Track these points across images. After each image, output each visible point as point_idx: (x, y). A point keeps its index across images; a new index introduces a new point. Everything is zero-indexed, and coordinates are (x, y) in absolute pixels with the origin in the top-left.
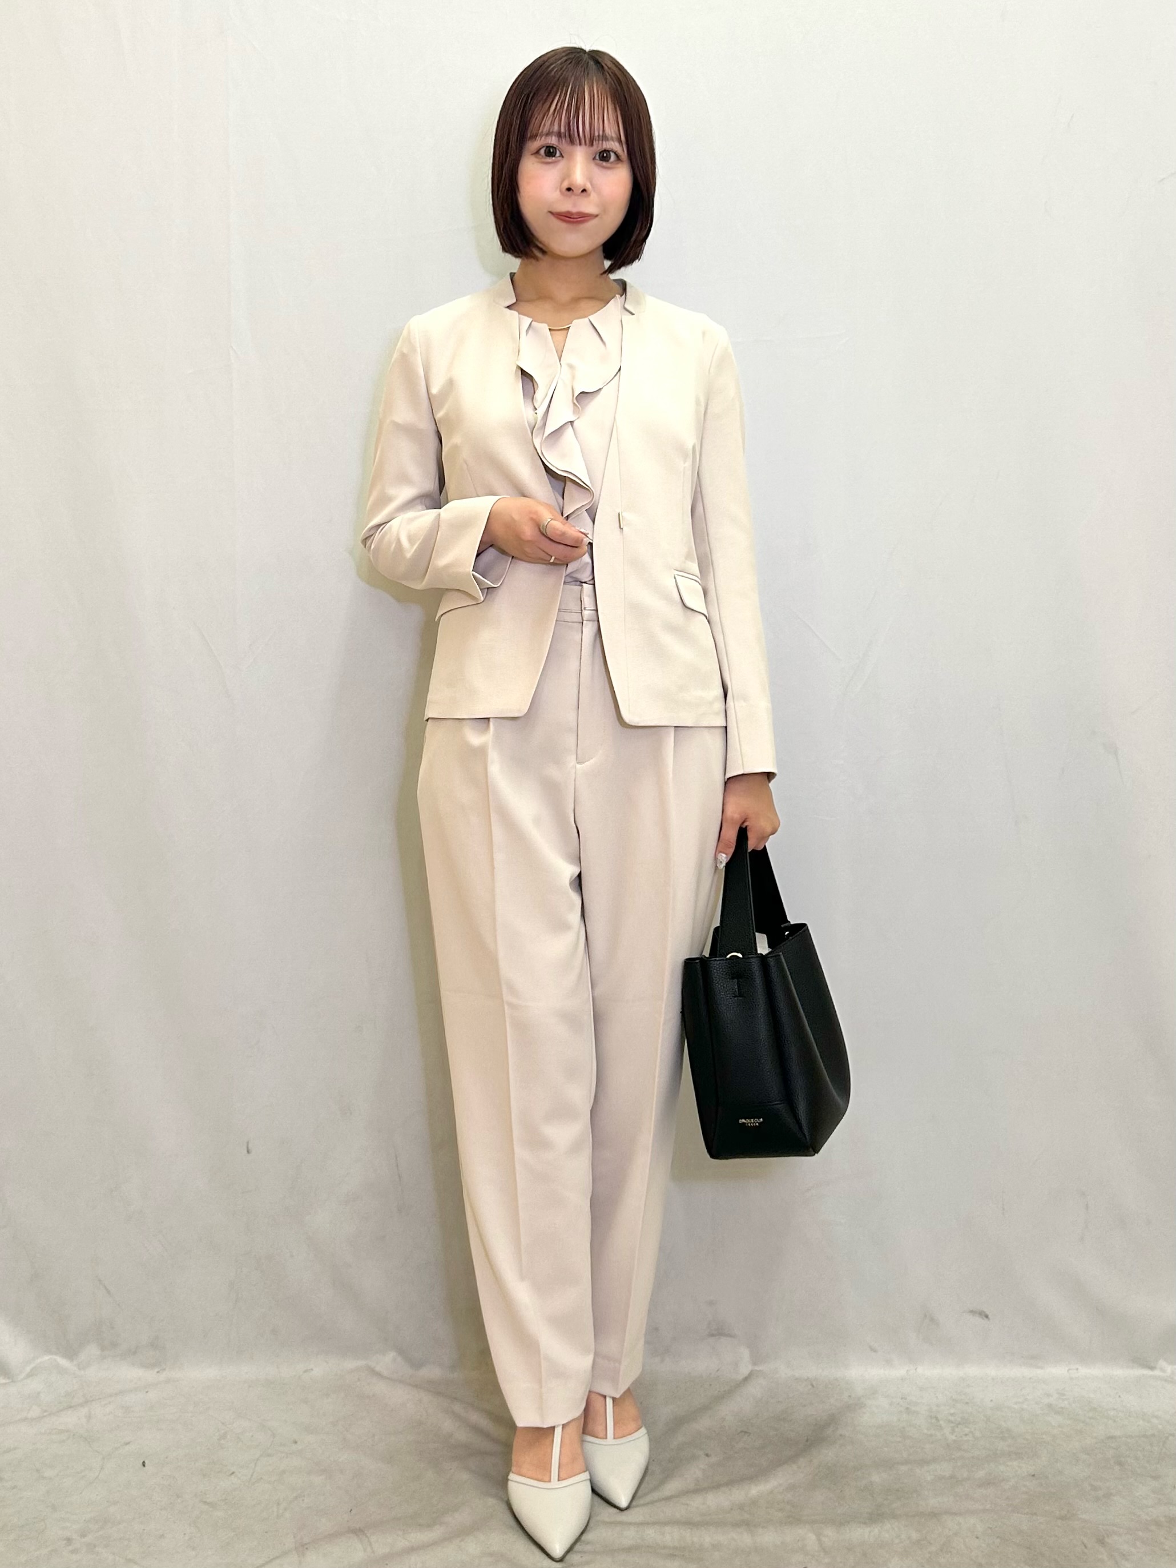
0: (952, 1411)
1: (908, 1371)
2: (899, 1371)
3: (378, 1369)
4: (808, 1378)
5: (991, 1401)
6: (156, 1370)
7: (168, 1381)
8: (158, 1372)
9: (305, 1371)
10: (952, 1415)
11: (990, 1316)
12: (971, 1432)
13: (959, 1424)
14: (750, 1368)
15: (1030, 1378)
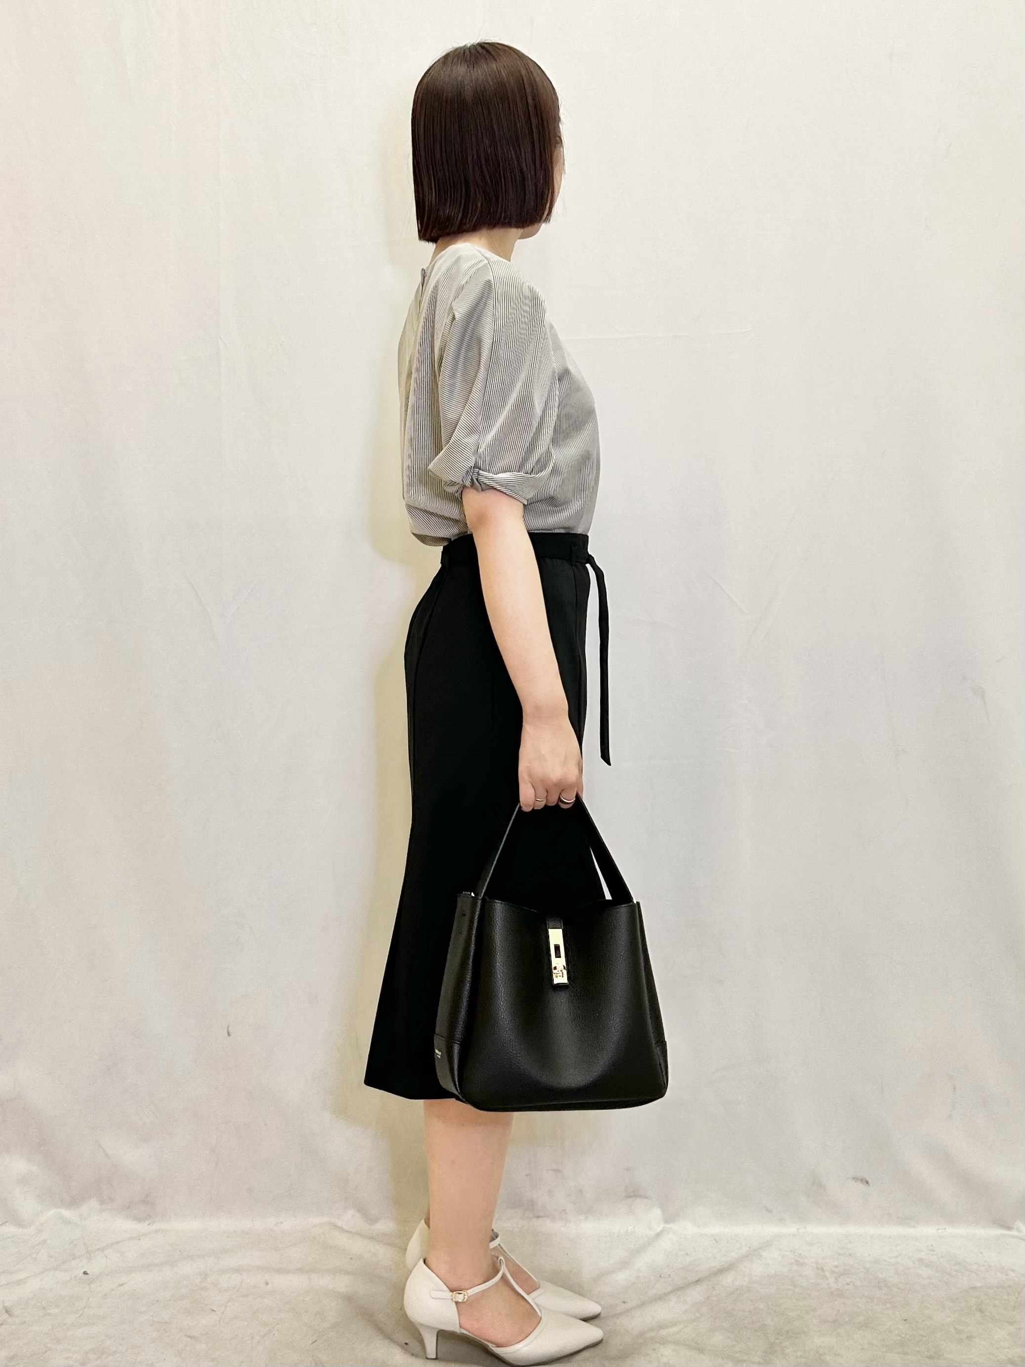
0: (836, 1263)
1: (798, 1229)
2: (791, 1229)
3: (339, 1224)
4: (712, 1235)
5: (869, 1255)
6: (148, 1223)
7: (157, 1231)
8: (149, 1224)
9: (276, 1225)
10: (836, 1267)
11: (870, 1181)
12: (852, 1282)
13: (841, 1275)
14: (662, 1226)
15: (904, 1236)
